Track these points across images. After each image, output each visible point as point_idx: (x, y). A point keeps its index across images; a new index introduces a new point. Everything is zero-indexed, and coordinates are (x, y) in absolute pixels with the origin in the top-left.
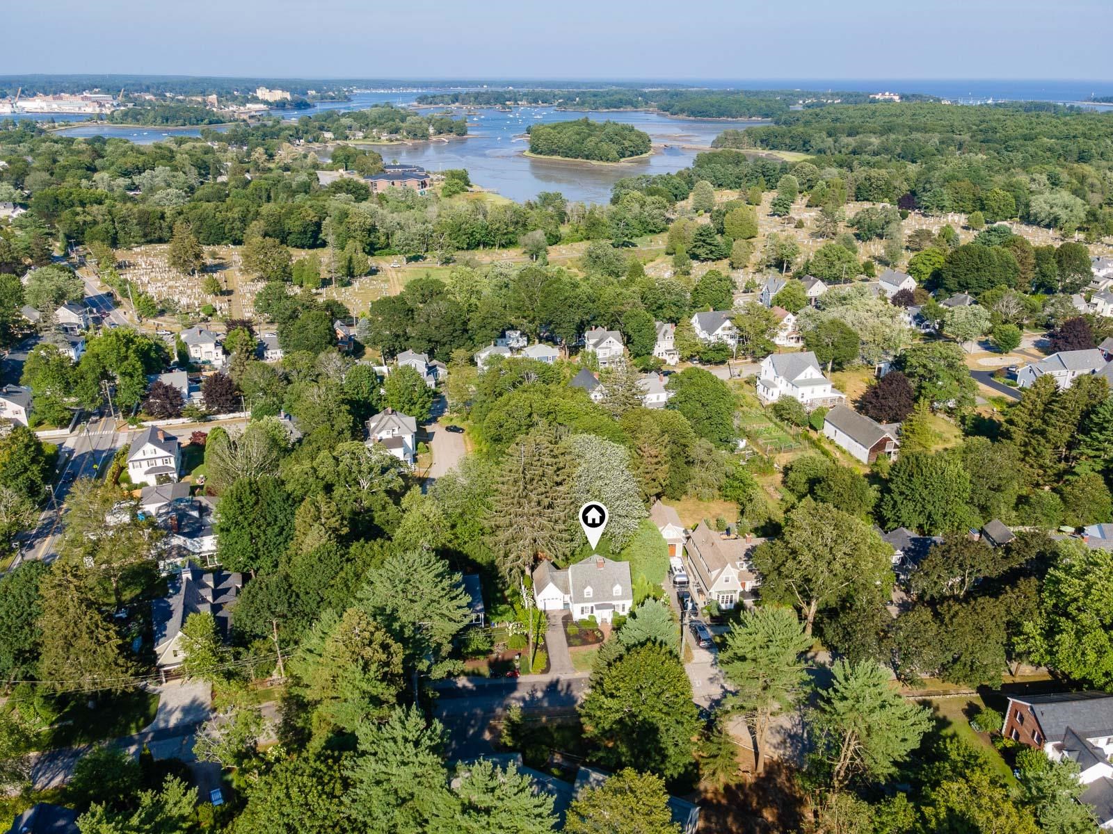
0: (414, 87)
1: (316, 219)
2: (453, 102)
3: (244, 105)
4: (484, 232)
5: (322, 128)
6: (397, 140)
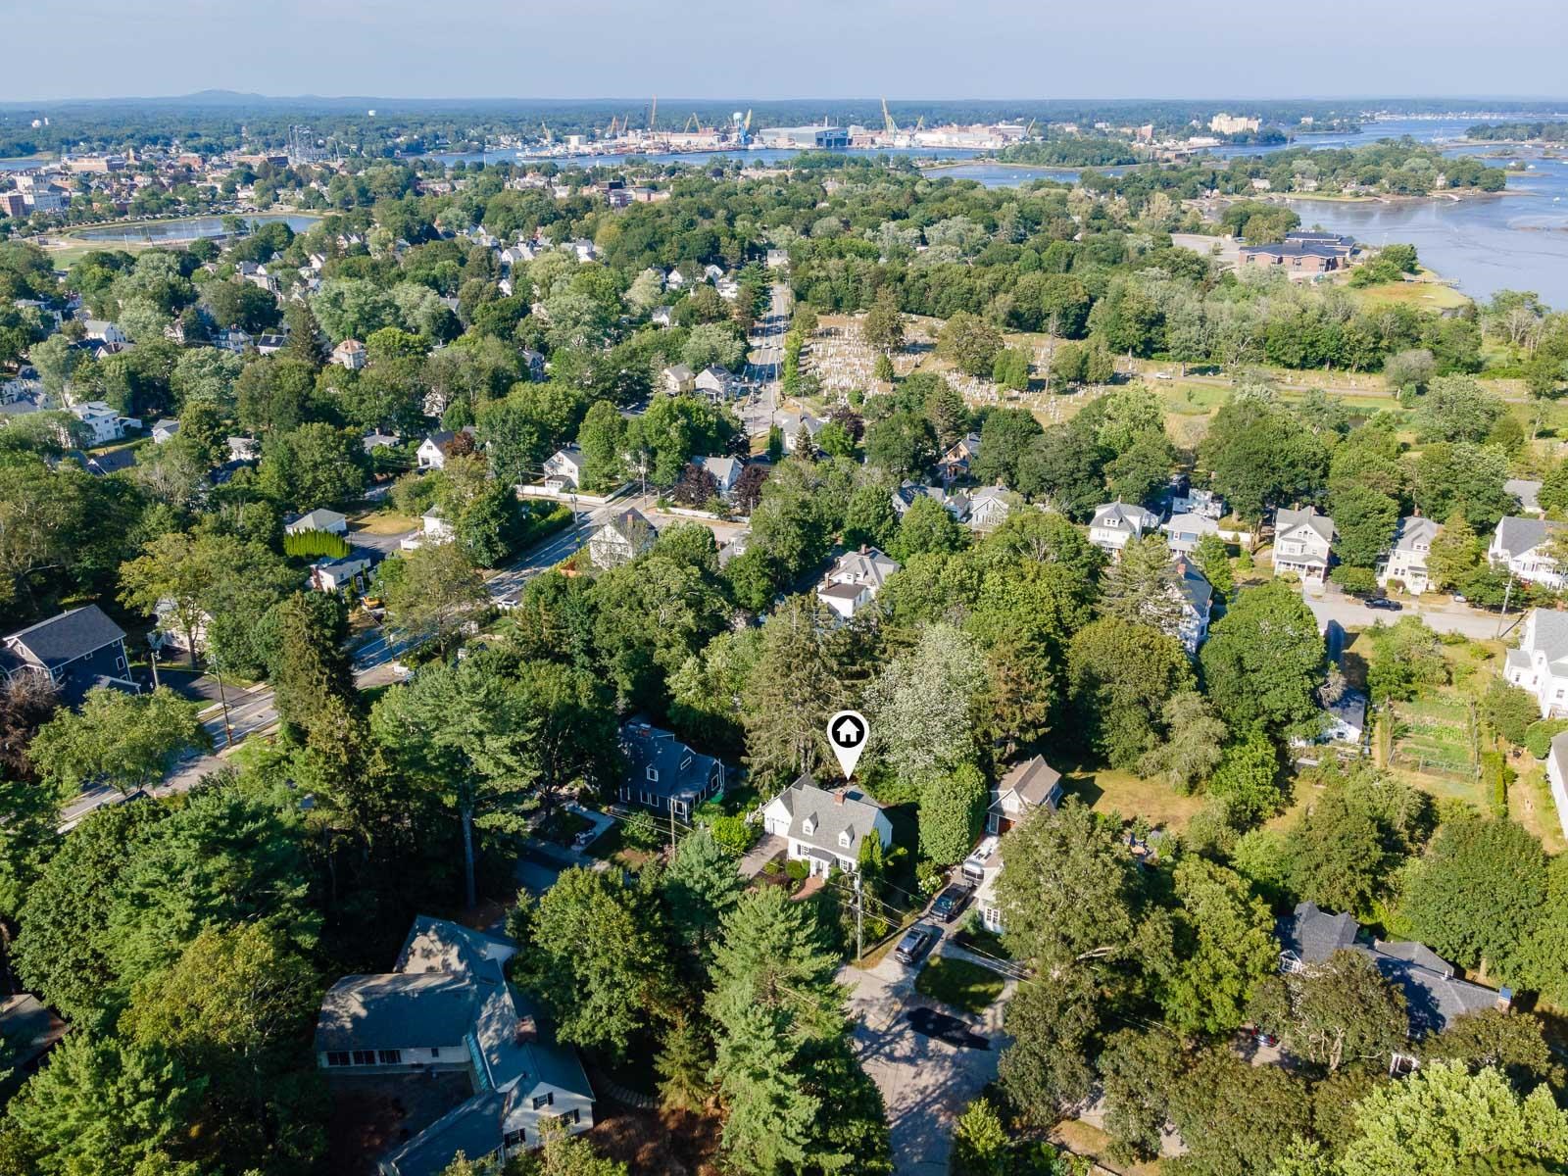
0: (1491, 111)
1: (1086, 299)
2: (1532, 137)
3: (1186, 138)
4: (1333, 343)
5: (1255, 174)
6: (1368, 194)
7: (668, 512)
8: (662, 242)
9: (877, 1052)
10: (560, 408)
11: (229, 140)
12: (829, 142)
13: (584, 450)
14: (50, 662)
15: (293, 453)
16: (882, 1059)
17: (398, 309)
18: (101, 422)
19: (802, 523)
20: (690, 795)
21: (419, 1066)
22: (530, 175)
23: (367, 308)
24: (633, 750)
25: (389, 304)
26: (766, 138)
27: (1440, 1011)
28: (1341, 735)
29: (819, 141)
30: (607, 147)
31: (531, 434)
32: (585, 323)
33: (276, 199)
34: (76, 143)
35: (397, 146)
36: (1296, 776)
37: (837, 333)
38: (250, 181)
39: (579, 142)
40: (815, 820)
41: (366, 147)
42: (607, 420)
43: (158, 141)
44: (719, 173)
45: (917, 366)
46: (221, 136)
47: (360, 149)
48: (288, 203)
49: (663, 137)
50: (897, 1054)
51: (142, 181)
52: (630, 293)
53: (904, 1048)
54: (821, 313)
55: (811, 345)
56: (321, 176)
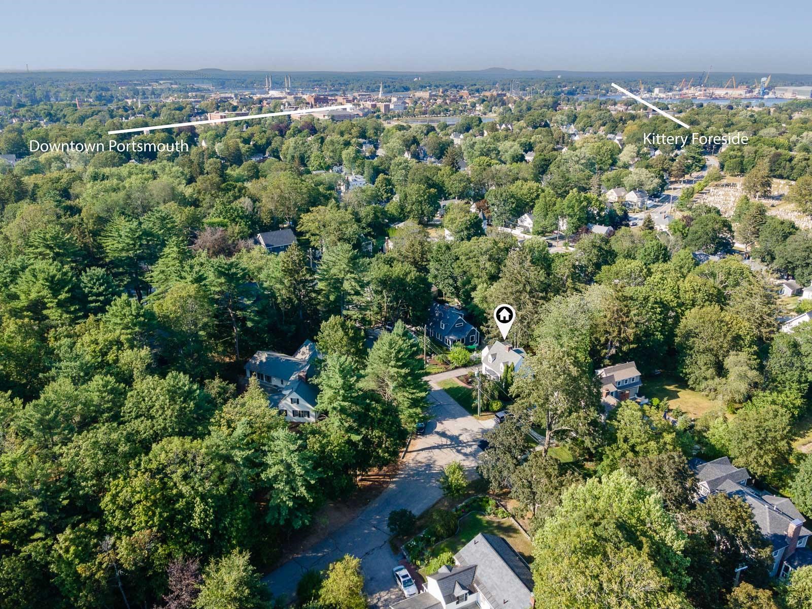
7: (567, 249)
9: (455, 447)
10: (532, 193)
11: (486, 87)
14: (267, 245)
15: (406, 196)
16: (454, 451)
17: (499, 152)
20: (454, 338)
21: (276, 386)
22: (619, 105)
23: (485, 150)
24: (440, 314)
25: (495, 149)
26: (777, 92)
30: (675, 95)
31: (513, 203)
33: (491, 111)
34: (425, 87)
35: (562, 92)
37: (734, 185)
38: (482, 103)
39: (660, 92)
40: (494, 356)
41: (547, 91)
42: (548, 199)
43: (458, 87)
44: (731, 108)
45: (773, 206)
46: (484, 85)
47: (543, 92)
48: (495, 112)
49: (710, 90)
50: (462, 451)
51: (439, 101)
52: (620, 155)
53: (468, 450)
54: (732, 176)
55: (712, 189)
56: (515, 102)
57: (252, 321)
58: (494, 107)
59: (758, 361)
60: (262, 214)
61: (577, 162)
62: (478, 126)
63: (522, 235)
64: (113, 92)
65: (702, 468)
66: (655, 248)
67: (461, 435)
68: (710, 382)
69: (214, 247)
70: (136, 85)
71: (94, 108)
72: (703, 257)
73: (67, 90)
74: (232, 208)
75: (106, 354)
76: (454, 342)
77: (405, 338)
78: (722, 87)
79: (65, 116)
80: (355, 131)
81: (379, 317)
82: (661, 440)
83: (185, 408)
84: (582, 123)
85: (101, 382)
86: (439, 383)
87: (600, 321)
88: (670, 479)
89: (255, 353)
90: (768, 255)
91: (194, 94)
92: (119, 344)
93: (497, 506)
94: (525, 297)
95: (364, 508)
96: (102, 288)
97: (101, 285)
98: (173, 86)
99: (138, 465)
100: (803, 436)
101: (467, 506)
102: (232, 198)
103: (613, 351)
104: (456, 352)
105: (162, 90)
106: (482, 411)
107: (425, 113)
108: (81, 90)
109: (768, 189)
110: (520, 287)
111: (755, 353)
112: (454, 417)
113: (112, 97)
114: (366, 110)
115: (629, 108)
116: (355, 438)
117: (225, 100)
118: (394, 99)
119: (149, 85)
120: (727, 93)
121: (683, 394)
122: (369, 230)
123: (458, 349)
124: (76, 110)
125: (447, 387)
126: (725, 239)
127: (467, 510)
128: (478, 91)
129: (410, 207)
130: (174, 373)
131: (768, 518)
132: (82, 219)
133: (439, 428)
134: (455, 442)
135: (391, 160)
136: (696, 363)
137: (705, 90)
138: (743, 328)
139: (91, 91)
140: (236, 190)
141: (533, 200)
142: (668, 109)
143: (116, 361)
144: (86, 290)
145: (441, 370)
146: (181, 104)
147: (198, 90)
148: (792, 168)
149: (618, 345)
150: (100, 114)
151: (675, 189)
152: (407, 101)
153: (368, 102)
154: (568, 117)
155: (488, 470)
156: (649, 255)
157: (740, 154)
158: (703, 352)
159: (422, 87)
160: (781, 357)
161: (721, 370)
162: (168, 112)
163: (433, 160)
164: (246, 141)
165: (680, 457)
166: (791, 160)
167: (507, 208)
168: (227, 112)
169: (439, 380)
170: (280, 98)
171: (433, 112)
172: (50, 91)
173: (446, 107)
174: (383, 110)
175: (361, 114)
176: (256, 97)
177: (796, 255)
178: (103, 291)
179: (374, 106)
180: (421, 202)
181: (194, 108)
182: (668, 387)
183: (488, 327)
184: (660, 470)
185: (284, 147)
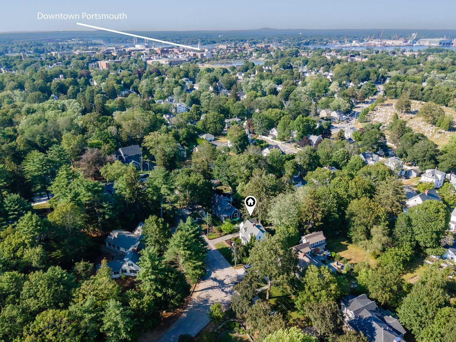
7: (296, 149)
8: (351, 73)
9: (220, 288)
10: (277, 116)
11: (259, 41)
12: (444, 44)
13: (278, 128)
14: (125, 155)
15: (207, 119)
16: (220, 290)
17: (262, 87)
18: (182, 107)
19: (310, 155)
20: (226, 216)
21: (123, 252)
22: (332, 52)
23: (254, 85)
24: (218, 201)
25: (260, 84)
26: (421, 42)
27: (375, 337)
28: (452, 258)
29: (440, 43)
30: (364, 44)
31: (267, 122)
32: (307, 95)
33: (261, 56)
34: (225, 41)
35: (302, 43)
36: (423, 265)
37: (391, 105)
38: (256, 52)
39: (356, 43)
40: (246, 229)
41: (293, 43)
42: (285, 120)
43: (244, 41)
44: (394, 53)
45: (411, 118)
46: (258, 40)
47: (291, 44)
48: (263, 57)
49: (384, 41)
50: (225, 290)
51: (232, 51)
52: (330, 87)
53: (228, 289)
54: (391, 99)
55: (379, 107)
56: (275, 51)
57: (108, 214)
58: (262, 55)
59: (389, 230)
60: (122, 136)
61: (305, 94)
62: (253, 67)
63: (272, 140)
64: (45, 47)
65: (351, 302)
66: (342, 152)
67: (225, 279)
68: (363, 242)
69: (92, 160)
70: (58, 41)
71: (33, 59)
72: (369, 155)
73: (18, 46)
74: (105, 133)
75: (16, 251)
76: (225, 218)
77: (192, 226)
78: (390, 39)
79: (15, 65)
80: (182, 74)
81: (185, 202)
82: (329, 288)
83: (57, 290)
84: (310, 65)
85: (9, 277)
86: (215, 245)
87: (303, 209)
88: (328, 320)
89: (111, 232)
90: (404, 153)
91: (92, 48)
92: (24, 245)
93: (240, 326)
94: (263, 194)
95: (166, 330)
96: (16, 207)
97: (16, 205)
98: (80, 42)
99: (28, 329)
100: (412, 272)
101: (223, 327)
102: (105, 126)
103: (310, 226)
104: (226, 225)
105: (73, 44)
106: (237, 264)
107: (223, 58)
108: (26, 46)
109: (409, 108)
110: (260, 189)
111: (387, 225)
112: (222, 268)
113: (44, 50)
114: (190, 58)
115: (338, 54)
116: (159, 295)
117: (109, 52)
118: (206, 50)
119: (66, 41)
120: (393, 43)
121: (350, 247)
122: (184, 142)
123: (227, 223)
124: (21, 61)
125: (220, 247)
126: (382, 143)
127: (223, 330)
128: (254, 43)
129: (209, 125)
130: (53, 267)
131: (383, 335)
132: (17, 144)
133: (213, 275)
134: (221, 284)
135: (201, 93)
136: (356, 230)
137: (381, 41)
138: (381, 212)
139: (31, 47)
140: (108, 121)
141: (278, 120)
142: (359, 55)
143: (22, 256)
144: (7, 209)
145: (217, 236)
146: (84, 55)
147: (95, 44)
148: (423, 94)
149: (313, 222)
150: (35, 63)
151: (359, 107)
152: (214, 51)
153: (192, 52)
154: (303, 61)
155: (235, 306)
156: (339, 156)
157: (394, 86)
158: (360, 225)
159: (223, 41)
160: (402, 227)
161: (369, 236)
162: (76, 61)
163: (225, 90)
164: (119, 82)
165: (334, 305)
166: (422, 90)
167: (263, 125)
168: (110, 60)
169: (216, 243)
170: (142, 50)
171: (228, 58)
172: (8, 47)
173: (236, 54)
174: (200, 57)
175: (187, 60)
176: (127, 50)
177: (418, 154)
178: (17, 209)
179: (195, 55)
180: (215, 122)
181: (90, 57)
182: (342, 243)
183: (243, 210)
184: (323, 314)
185: (140, 85)
